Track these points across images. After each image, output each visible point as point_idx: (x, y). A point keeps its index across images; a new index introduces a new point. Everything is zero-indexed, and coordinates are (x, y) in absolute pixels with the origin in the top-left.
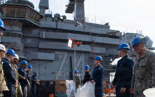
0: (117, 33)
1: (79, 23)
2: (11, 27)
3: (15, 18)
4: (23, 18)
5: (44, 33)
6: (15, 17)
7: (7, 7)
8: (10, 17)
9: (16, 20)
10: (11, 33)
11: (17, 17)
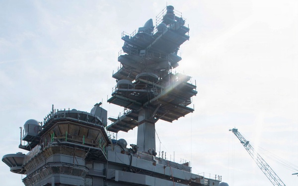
0: (201, 180)
1: (155, 160)
2: (75, 159)
3: (82, 145)
4: (94, 146)
5: (117, 172)
6: (81, 143)
7: (70, 123)
8: (74, 142)
9: (83, 148)
10: (73, 169)
11: (85, 144)
